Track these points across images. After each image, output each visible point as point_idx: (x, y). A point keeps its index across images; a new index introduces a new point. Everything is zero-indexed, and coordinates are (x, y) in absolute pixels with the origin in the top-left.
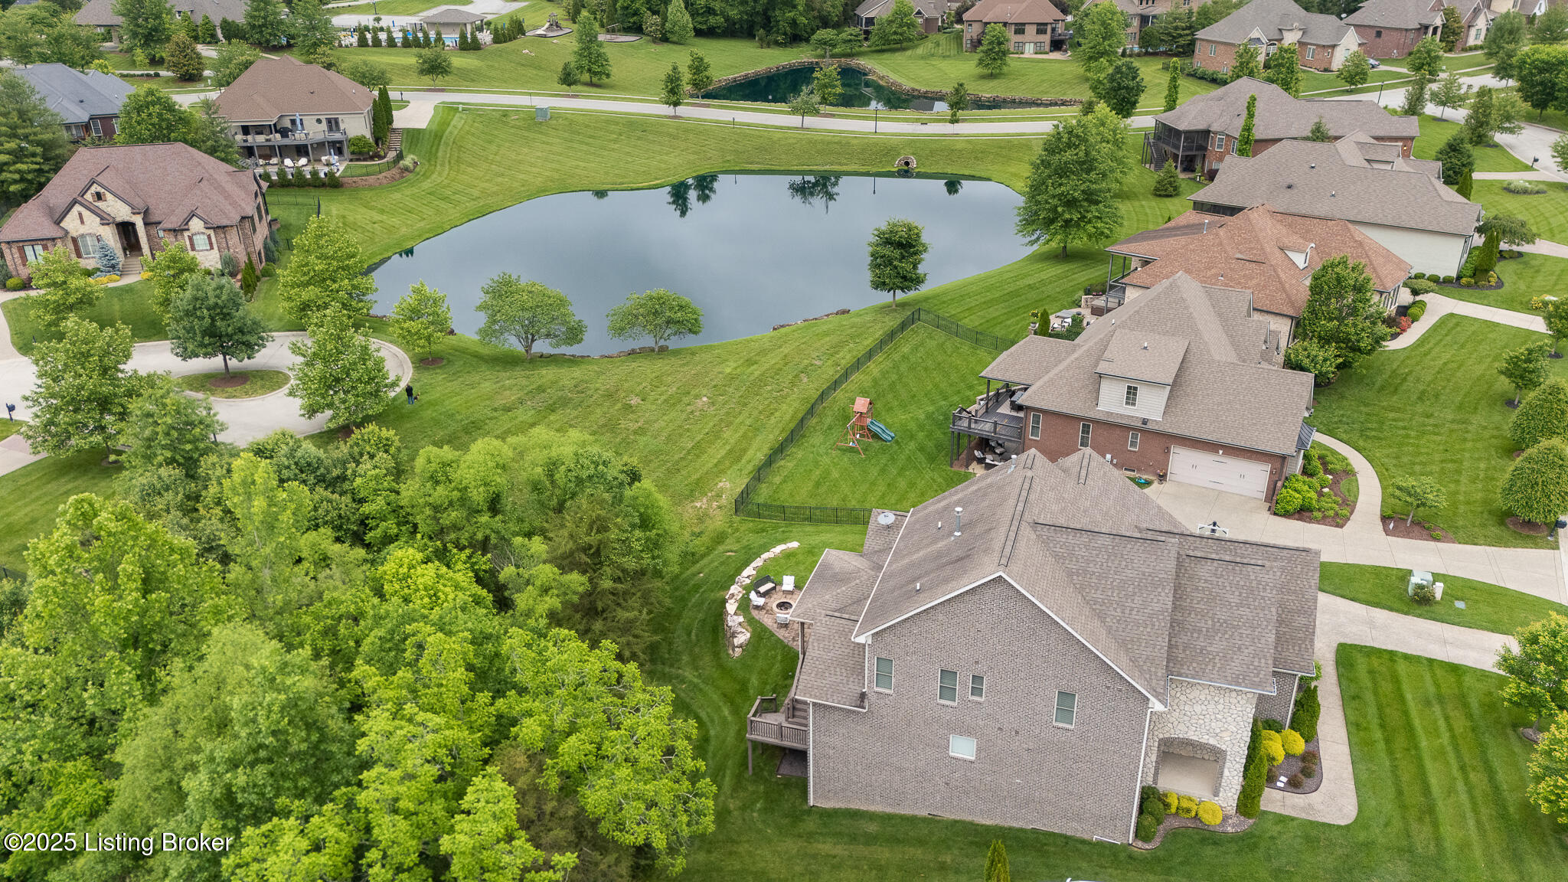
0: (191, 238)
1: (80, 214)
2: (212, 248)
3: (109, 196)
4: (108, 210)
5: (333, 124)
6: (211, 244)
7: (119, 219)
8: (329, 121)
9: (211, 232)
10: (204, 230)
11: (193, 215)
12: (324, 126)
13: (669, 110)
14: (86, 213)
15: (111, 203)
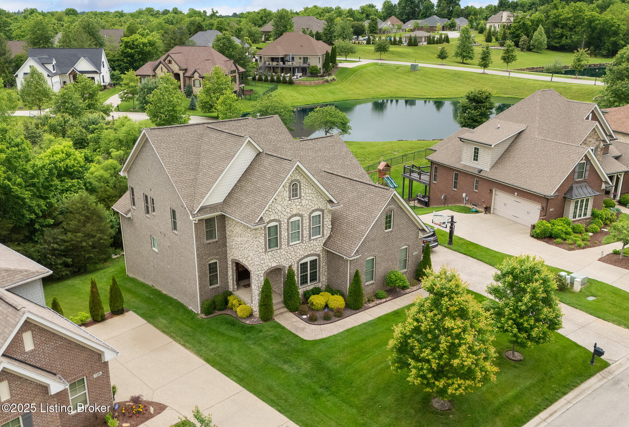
0: (194, 81)
1: (162, 68)
2: (200, 86)
3: (173, 62)
4: (172, 68)
5: (305, 60)
6: (200, 84)
7: (175, 72)
8: (304, 58)
9: (201, 79)
10: (199, 78)
11: (195, 71)
12: (302, 61)
13: (481, 70)
14: (164, 67)
15: (173, 65)
